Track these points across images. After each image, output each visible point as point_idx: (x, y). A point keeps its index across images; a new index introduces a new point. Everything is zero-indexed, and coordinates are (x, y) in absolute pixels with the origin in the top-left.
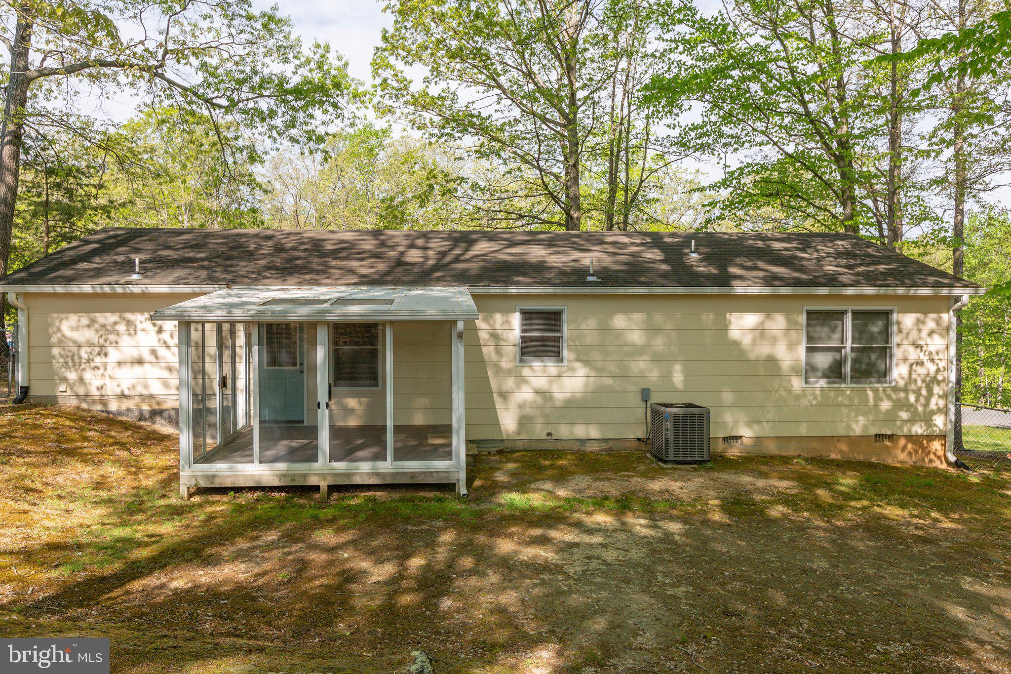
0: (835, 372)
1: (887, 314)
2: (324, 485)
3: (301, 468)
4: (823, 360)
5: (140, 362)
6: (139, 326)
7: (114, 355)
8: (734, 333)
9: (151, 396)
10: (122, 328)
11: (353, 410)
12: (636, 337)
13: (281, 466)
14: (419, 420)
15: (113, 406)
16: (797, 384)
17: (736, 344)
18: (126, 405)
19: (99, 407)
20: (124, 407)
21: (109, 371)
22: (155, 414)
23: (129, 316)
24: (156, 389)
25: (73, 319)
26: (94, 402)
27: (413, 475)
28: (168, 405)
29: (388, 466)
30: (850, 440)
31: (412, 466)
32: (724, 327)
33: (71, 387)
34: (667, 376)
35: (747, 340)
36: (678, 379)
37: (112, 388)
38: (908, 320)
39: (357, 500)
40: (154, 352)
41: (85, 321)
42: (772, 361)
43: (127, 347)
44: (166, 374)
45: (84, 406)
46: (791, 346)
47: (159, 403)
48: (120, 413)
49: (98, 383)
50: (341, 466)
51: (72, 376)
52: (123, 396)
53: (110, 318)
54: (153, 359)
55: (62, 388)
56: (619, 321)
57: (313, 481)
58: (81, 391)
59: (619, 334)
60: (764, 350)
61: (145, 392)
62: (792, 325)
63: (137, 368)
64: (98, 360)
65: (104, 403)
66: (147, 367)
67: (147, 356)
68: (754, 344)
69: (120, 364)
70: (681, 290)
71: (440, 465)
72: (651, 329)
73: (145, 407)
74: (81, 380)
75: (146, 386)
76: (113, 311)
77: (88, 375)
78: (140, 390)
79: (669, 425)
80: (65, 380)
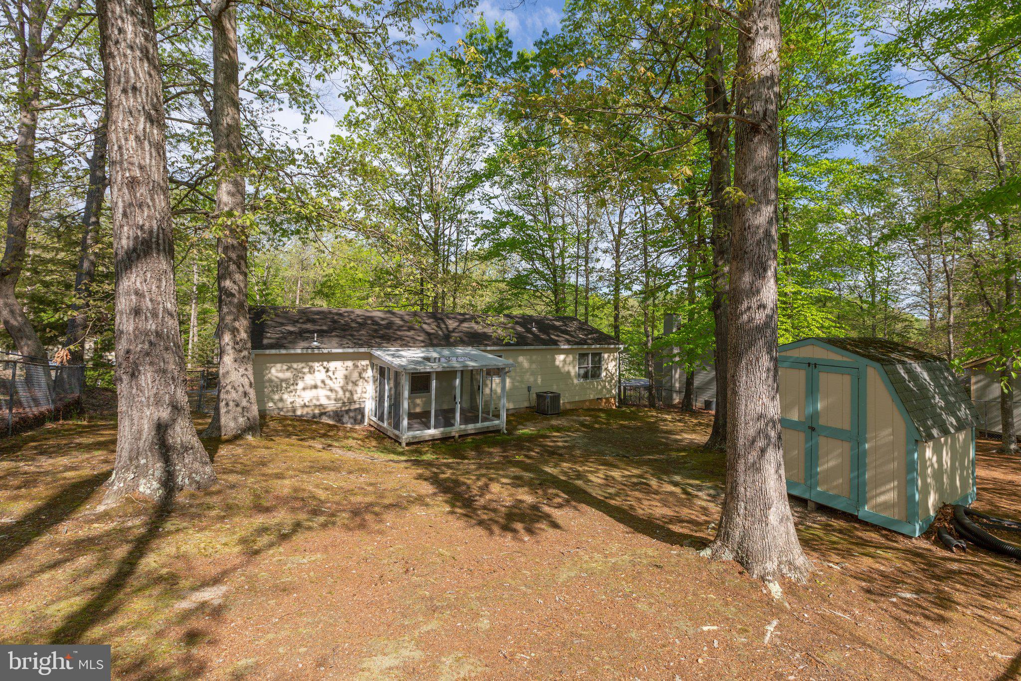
0: (585, 376)
1: (600, 354)
2: (457, 435)
3: (448, 429)
4: (582, 371)
5: (316, 387)
6: (316, 369)
7: (301, 384)
8: (557, 363)
9: (321, 405)
10: (306, 370)
11: (418, 405)
12: (526, 364)
13: (442, 429)
14: (445, 407)
15: (299, 413)
16: (576, 381)
17: (558, 367)
18: (306, 410)
19: (290, 414)
20: (305, 413)
21: (298, 393)
22: (321, 414)
23: (310, 364)
24: (324, 401)
25: (279, 366)
26: (288, 411)
27: (488, 427)
28: (329, 409)
29: (479, 425)
30: (591, 401)
31: (486, 424)
32: (554, 360)
33: (275, 403)
34: (536, 380)
35: (561, 365)
36: (539, 380)
37: (299, 402)
38: (606, 356)
39: (469, 440)
40: (323, 382)
41: (285, 367)
42: (568, 373)
43: (309, 379)
44: (329, 393)
45: (282, 413)
46: (574, 367)
47: (324, 409)
48: (302, 416)
49: (292, 400)
50: (463, 427)
51: (276, 397)
52: (305, 406)
53: (301, 365)
54: (323, 385)
55: (271, 404)
56: (521, 359)
57: (453, 434)
58: (280, 405)
59: (520, 364)
60: (566, 369)
61: (318, 403)
62: (574, 358)
63: (314, 391)
64: (292, 388)
65: (294, 411)
66: (319, 390)
67: (319, 384)
68: (563, 366)
69: (304, 389)
70: (544, 347)
71: (497, 422)
72: (531, 362)
73: (317, 411)
74: (281, 400)
75: (318, 400)
76: (302, 362)
77: (285, 396)
78: (315, 402)
79: (549, 400)
80: (272, 400)
